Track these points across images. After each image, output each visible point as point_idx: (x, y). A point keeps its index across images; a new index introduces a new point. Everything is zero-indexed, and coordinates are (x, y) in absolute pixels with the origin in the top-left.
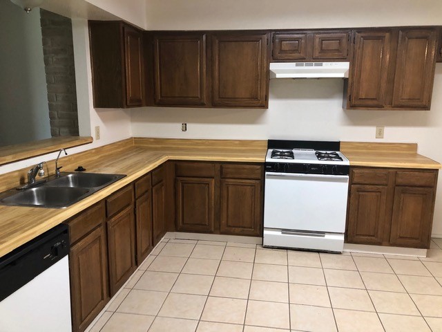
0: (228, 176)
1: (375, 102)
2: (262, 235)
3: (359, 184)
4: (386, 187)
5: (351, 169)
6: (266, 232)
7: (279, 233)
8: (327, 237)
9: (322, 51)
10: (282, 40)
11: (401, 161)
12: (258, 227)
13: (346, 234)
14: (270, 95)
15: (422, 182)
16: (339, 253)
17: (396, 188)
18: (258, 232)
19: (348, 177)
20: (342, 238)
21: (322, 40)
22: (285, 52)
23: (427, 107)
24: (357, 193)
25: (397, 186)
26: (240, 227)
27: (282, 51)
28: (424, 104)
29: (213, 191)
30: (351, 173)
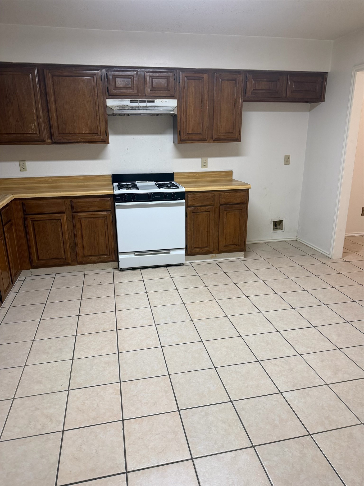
0: (79, 210)
1: (200, 136)
2: (117, 260)
3: (193, 206)
4: (213, 207)
5: (186, 194)
6: (120, 257)
7: (133, 256)
8: (172, 253)
9: (153, 88)
10: (115, 77)
11: (223, 185)
12: (113, 253)
13: (186, 249)
14: (110, 132)
15: (239, 201)
16: (182, 265)
17: (221, 207)
18: (114, 258)
19: (184, 201)
20: (183, 252)
21: (152, 78)
22: (120, 88)
23: (238, 140)
24: (192, 214)
25: (221, 205)
26: (96, 255)
27: (116, 88)
28: (236, 137)
29: (66, 227)
30: (186, 197)
